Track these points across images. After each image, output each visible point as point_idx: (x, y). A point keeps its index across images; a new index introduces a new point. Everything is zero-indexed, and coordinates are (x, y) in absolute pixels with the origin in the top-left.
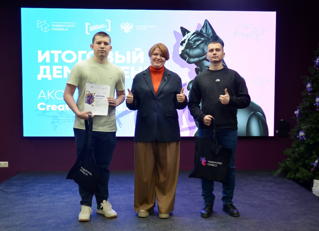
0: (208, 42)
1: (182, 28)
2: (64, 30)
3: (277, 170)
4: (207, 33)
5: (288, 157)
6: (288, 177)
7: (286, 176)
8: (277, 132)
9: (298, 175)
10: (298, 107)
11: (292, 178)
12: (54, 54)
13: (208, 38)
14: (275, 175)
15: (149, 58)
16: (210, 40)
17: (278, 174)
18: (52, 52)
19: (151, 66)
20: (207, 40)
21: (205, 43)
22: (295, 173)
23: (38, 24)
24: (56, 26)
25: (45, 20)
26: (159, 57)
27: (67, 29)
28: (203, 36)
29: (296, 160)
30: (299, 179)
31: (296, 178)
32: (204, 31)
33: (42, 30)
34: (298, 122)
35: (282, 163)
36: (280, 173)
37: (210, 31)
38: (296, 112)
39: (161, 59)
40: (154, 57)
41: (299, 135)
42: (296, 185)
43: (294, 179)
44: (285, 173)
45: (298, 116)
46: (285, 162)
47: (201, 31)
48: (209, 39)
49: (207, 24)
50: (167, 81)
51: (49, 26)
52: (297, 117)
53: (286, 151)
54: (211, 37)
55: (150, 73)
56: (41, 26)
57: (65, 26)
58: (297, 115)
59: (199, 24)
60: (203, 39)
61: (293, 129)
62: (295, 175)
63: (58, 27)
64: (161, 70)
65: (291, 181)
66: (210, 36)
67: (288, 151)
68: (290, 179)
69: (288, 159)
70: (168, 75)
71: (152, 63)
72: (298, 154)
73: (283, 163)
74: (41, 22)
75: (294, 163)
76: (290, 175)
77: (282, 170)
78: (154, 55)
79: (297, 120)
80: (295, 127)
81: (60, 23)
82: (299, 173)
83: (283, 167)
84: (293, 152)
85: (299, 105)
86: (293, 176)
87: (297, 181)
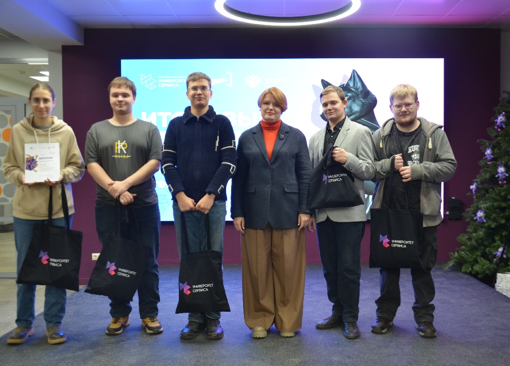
0: (356, 99)
1: (323, 81)
2: (174, 85)
3: (448, 262)
4: (355, 87)
5: (463, 245)
6: (463, 271)
7: (461, 270)
8: (448, 213)
9: (477, 268)
10: (475, 180)
11: (468, 272)
12: (161, 117)
13: (356, 94)
14: (446, 268)
15: (259, 109)
16: (360, 96)
17: (451, 267)
18: (160, 114)
19: (262, 121)
20: (356, 95)
21: (353, 99)
22: (472, 266)
23: (142, 79)
24: (164, 81)
25: (151, 75)
26: (271, 107)
27: (177, 85)
28: (350, 91)
29: (473, 249)
30: (477, 273)
31: (473, 273)
32: (351, 84)
33: (146, 86)
34: (475, 200)
35: (454, 254)
36: (453, 265)
37: (359, 84)
38: (473, 187)
39: (274, 110)
40: (265, 107)
41: (476, 216)
42: (474, 281)
43: (470, 274)
44: (458, 266)
45: (475, 191)
46: (458, 252)
47: (348, 84)
48: (358, 95)
49: (355, 76)
50: (283, 141)
51: (155, 81)
52: (474, 193)
53: (460, 237)
54: (361, 92)
55: (262, 130)
56: (146, 81)
57: (175, 80)
58: (473, 191)
59: (345, 76)
60: (350, 94)
61: (469, 209)
62: (472, 268)
63: (166, 83)
64: (275, 125)
65: (466, 276)
66: (360, 90)
67: (463, 238)
68: (466, 273)
69: (463, 247)
70: (286, 133)
71: (263, 116)
72: (476, 241)
73: (456, 253)
74: (146, 77)
75: (470, 253)
76: (466, 268)
77: (455, 262)
78: (265, 103)
79: (474, 197)
80: (471, 206)
81: (170, 77)
82: (478, 265)
83: (456, 258)
84: (470, 239)
85: (476, 178)
86: (470, 269)
87: (475, 275)
